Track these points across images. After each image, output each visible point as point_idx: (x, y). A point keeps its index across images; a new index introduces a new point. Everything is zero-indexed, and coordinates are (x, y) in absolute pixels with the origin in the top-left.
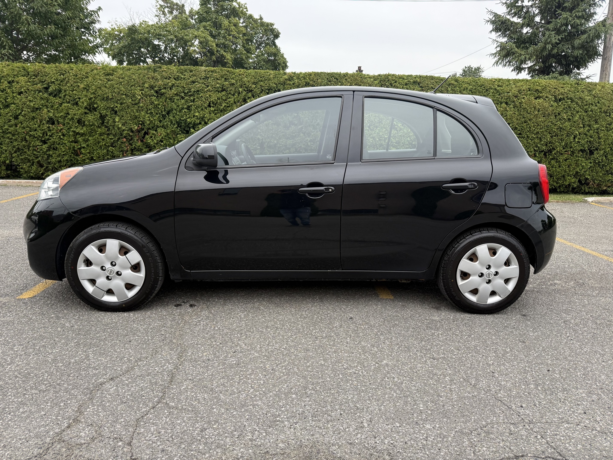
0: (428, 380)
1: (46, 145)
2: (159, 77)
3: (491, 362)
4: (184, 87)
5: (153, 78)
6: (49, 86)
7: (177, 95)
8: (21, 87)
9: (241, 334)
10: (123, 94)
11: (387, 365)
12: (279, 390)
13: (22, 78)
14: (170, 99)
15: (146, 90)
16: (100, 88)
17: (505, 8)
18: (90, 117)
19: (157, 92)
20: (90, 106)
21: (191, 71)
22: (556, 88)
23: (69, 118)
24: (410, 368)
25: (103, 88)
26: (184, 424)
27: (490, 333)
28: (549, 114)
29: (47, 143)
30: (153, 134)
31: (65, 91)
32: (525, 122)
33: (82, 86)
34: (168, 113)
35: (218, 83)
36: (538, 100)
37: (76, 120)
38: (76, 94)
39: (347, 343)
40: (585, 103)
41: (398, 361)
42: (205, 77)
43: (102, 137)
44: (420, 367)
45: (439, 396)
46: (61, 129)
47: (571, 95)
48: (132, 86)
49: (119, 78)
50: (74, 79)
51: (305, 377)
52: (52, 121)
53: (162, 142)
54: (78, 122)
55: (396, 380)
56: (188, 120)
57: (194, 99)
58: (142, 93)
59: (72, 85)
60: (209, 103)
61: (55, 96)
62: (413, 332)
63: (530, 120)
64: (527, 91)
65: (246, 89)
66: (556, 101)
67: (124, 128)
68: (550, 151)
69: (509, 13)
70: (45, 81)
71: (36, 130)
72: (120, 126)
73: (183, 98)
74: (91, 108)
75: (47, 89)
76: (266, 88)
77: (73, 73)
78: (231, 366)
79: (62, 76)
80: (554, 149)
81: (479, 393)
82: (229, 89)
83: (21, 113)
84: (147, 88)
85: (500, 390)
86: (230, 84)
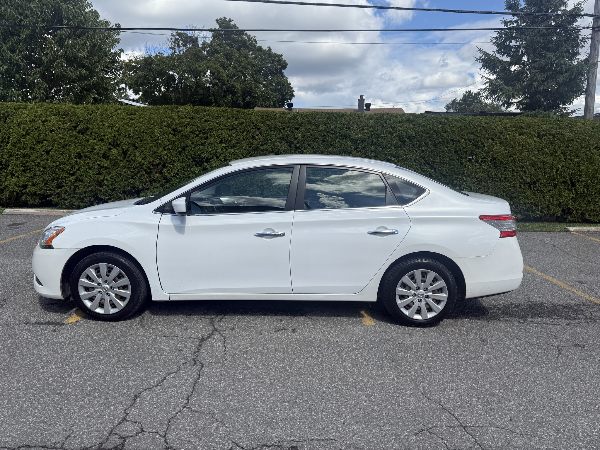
0: (392, 393)
1: (74, 177)
2: (176, 117)
3: (445, 380)
4: (198, 126)
5: (170, 117)
6: (78, 125)
7: (192, 132)
8: (53, 126)
9: (247, 354)
10: (143, 132)
11: (362, 381)
12: (276, 400)
13: (54, 117)
14: (186, 137)
15: (164, 128)
16: (123, 126)
17: (496, 47)
18: (114, 151)
19: (174, 130)
20: (114, 142)
21: (205, 111)
22: (539, 126)
23: (94, 153)
24: (380, 384)
25: (126, 127)
26: (203, 423)
27: (450, 355)
28: (533, 149)
29: (74, 175)
30: (170, 167)
31: (92, 129)
32: (510, 157)
33: (107, 124)
34: (184, 149)
35: (229, 122)
36: (522, 136)
37: (101, 155)
38: (101, 132)
39: (332, 363)
40: (566, 139)
41: (371, 378)
42: (217, 116)
43: (124, 170)
44: (388, 383)
45: (399, 405)
46: (88, 163)
47: (553, 131)
48: (151, 125)
49: (140, 118)
50: (100, 118)
51: (296, 390)
52: (79, 156)
53: (178, 174)
54: (102, 157)
55: (367, 392)
56: (202, 155)
57: (207, 137)
58: (160, 131)
59: (98, 124)
60: (222, 139)
61: (83, 134)
62: (387, 354)
63: (514, 155)
64: (512, 128)
65: (254, 127)
66: (539, 136)
67: (143, 161)
68: (535, 183)
69: (498, 52)
70: (73, 121)
71: (64, 164)
72: (140, 160)
73: (197, 136)
74: (115, 144)
75: (75, 127)
76: (272, 126)
77: (99, 114)
78: (239, 380)
79: (89, 116)
80: (537, 181)
81: (431, 404)
82: (239, 128)
83: (52, 149)
84: (165, 126)
85: (448, 402)
86: (240, 124)
